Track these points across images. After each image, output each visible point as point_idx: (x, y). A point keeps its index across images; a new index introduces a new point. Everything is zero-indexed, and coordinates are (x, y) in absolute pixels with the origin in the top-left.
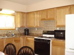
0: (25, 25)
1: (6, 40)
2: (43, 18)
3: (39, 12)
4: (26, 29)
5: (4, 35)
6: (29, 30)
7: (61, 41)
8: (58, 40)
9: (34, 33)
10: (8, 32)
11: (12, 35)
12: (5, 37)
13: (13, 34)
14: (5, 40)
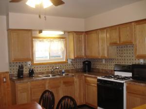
0: (83, 55)
1: (49, 83)
2: (113, 41)
3: (105, 30)
4: (86, 61)
5: (48, 73)
6: (92, 63)
7: (141, 86)
8: (136, 83)
9: (101, 68)
10: (54, 68)
11: (61, 73)
12: (50, 76)
13: (63, 71)
14: (48, 81)
